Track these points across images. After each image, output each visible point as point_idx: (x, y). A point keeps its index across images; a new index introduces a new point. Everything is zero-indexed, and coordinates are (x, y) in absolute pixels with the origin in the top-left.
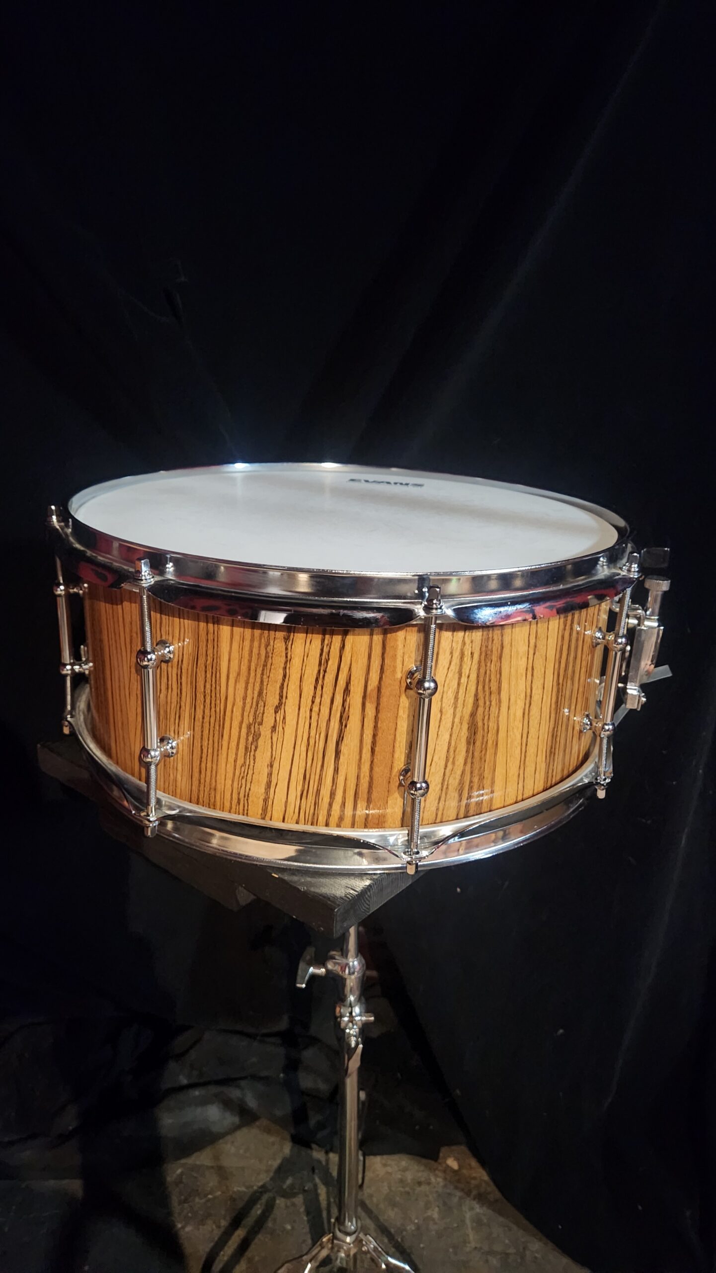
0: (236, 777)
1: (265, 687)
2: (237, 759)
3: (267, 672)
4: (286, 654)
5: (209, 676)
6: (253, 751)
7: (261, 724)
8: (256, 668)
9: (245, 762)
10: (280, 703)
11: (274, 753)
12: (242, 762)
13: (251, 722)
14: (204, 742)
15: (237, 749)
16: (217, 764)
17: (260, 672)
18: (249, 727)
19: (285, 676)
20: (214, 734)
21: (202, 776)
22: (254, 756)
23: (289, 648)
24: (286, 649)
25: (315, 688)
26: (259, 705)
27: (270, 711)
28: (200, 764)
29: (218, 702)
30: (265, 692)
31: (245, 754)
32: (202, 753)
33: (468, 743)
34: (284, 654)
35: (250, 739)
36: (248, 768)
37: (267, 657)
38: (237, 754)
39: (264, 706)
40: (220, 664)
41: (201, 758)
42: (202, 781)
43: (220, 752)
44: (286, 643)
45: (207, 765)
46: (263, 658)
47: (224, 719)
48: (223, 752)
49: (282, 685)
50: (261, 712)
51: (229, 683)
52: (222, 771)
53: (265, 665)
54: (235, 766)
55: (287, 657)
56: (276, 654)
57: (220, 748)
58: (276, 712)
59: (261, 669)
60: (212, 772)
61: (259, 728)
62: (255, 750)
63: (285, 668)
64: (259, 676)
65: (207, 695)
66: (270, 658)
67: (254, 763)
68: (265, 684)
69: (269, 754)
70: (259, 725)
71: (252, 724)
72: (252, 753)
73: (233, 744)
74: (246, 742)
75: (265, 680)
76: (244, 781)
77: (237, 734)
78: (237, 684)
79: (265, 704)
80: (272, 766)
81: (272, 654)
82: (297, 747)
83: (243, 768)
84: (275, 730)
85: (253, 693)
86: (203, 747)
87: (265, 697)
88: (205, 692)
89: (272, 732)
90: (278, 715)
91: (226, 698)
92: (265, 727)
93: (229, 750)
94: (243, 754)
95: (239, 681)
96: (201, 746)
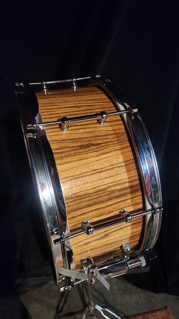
33: (81, 146)
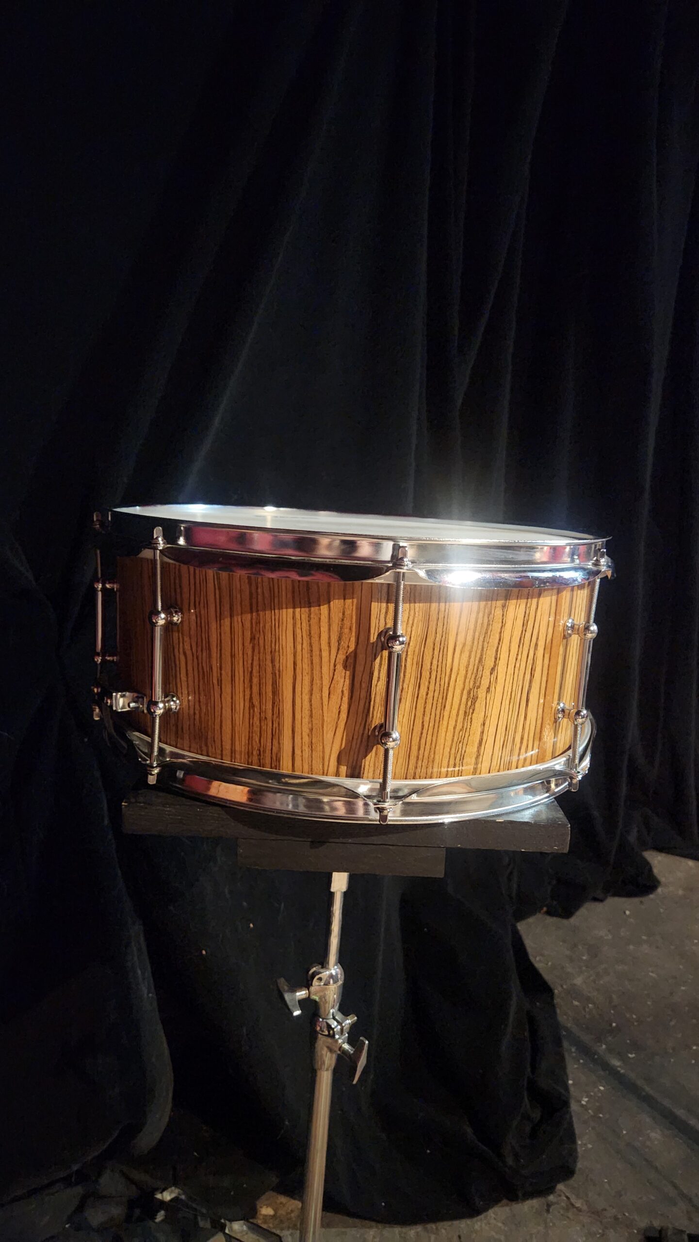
0: (455, 742)
1: (485, 652)
2: (456, 725)
3: (487, 639)
4: (503, 619)
5: (436, 652)
6: (470, 714)
7: (479, 687)
8: (479, 636)
9: (463, 727)
10: (495, 666)
11: (487, 712)
12: (461, 727)
13: (471, 687)
14: (425, 718)
15: (457, 715)
16: (437, 736)
17: (482, 640)
18: (469, 693)
19: (500, 640)
20: (437, 707)
21: (420, 752)
22: (471, 718)
23: (505, 615)
24: (503, 615)
25: (519, 646)
26: (479, 670)
27: (487, 672)
28: (420, 740)
29: (443, 675)
30: (484, 657)
31: (464, 719)
32: (423, 729)
34: (501, 621)
35: (469, 703)
36: (466, 731)
37: (488, 625)
38: (456, 721)
39: (483, 670)
40: (448, 639)
41: (422, 733)
42: (421, 757)
43: (441, 722)
44: (503, 610)
45: (427, 739)
46: (485, 626)
47: (448, 690)
48: (444, 723)
49: (498, 648)
50: (480, 676)
51: (455, 656)
52: (441, 740)
53: (486, 633)
54: (454, 732)
55: (502, 622)
56: (496, 620)
57: (441, 719)
58: (491, 674)
59: (483, 636)
60: (431, 744)
61: (477, 692)
62: (472, 713)
63: (501, 633)
64: (481, 643)
65: (433, 671)
66: (491, 626)
67: (471, 726)
68: (485, 649)
69: (483, 713)
70: (477, 689)
71: (471, 690)
72: (470, 717)
73: (454, 712)
74: (466, 707)
75: (486, 646)
76: (461, 744)
77: (458, 702)
78: (462, 654)
79: (483, 668)
80: (484, 724)
81: (492, 621)
82: (503, 703)
83: (461, 733)
84: (489, 690)
85: (475, 661)
86: (424, 723)
87: (484, 661)
88: (431, 669)
89: (487, 692)
90: (492, 676)
91: (451, 670)
92: (482, 690)
93: (450, 719)
94: (462, 719)
95: (464, 651)
96: (423, 722)
